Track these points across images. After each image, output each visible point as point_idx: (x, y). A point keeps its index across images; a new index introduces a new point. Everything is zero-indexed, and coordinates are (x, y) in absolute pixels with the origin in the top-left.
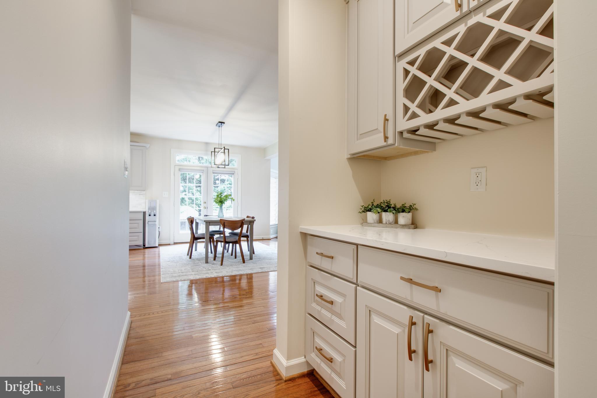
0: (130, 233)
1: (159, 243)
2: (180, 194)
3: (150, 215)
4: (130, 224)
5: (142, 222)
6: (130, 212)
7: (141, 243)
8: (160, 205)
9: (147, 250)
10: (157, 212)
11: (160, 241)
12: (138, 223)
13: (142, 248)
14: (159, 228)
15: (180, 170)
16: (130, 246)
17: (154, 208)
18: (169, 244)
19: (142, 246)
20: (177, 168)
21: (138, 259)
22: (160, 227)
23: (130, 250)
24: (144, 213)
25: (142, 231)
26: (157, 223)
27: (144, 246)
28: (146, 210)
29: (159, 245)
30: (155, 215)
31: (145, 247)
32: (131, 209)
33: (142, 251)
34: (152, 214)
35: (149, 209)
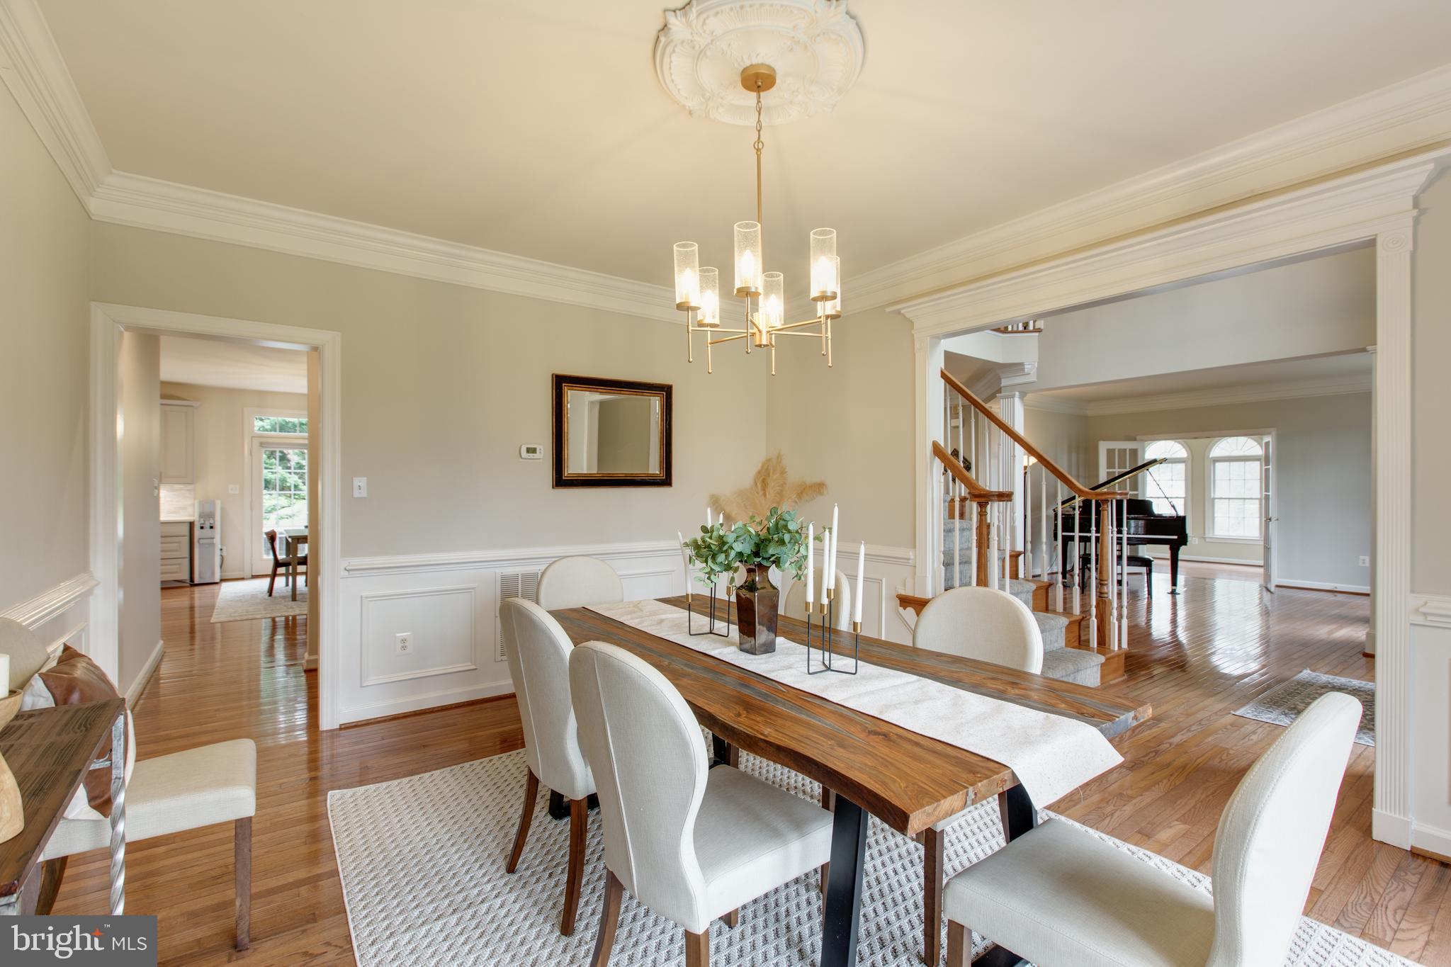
0: (162, 559)
1: (221, 576)
2: (265, 492)
3: (202, 528)
4: (162, 543)
5: (186, 540)
6: (162, 523)
7: (186, 576)
8: (223, 510)
9: (197, 589)
10: (216, 523)
11: (223, 574)
12: (179, 542)
13: (188, 585)
14: (221, 549)
15: (262, 445)
16: (163, 582)
17: (211, 515)
18: (242, 579)
19: (188, 581)
20: (256, 442)
21: (180, 601)
22: (224, 548)
23: (163, 589)
24: (192, 524)
25: (187, 554)
26: (217, 540)
27: (192, 579)
28: (194, 517)
29: (222, 580)
30: (211, 527)
31: (193, 584)
32: (164, 517)
33: (188, 589)
34: (208, 525)
35: (201, 516)
